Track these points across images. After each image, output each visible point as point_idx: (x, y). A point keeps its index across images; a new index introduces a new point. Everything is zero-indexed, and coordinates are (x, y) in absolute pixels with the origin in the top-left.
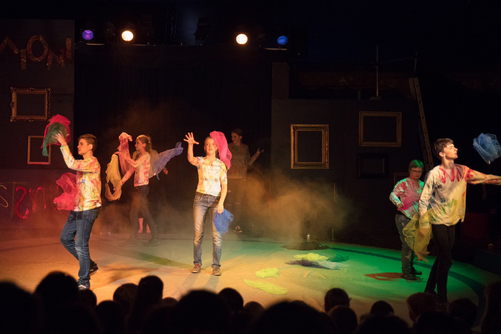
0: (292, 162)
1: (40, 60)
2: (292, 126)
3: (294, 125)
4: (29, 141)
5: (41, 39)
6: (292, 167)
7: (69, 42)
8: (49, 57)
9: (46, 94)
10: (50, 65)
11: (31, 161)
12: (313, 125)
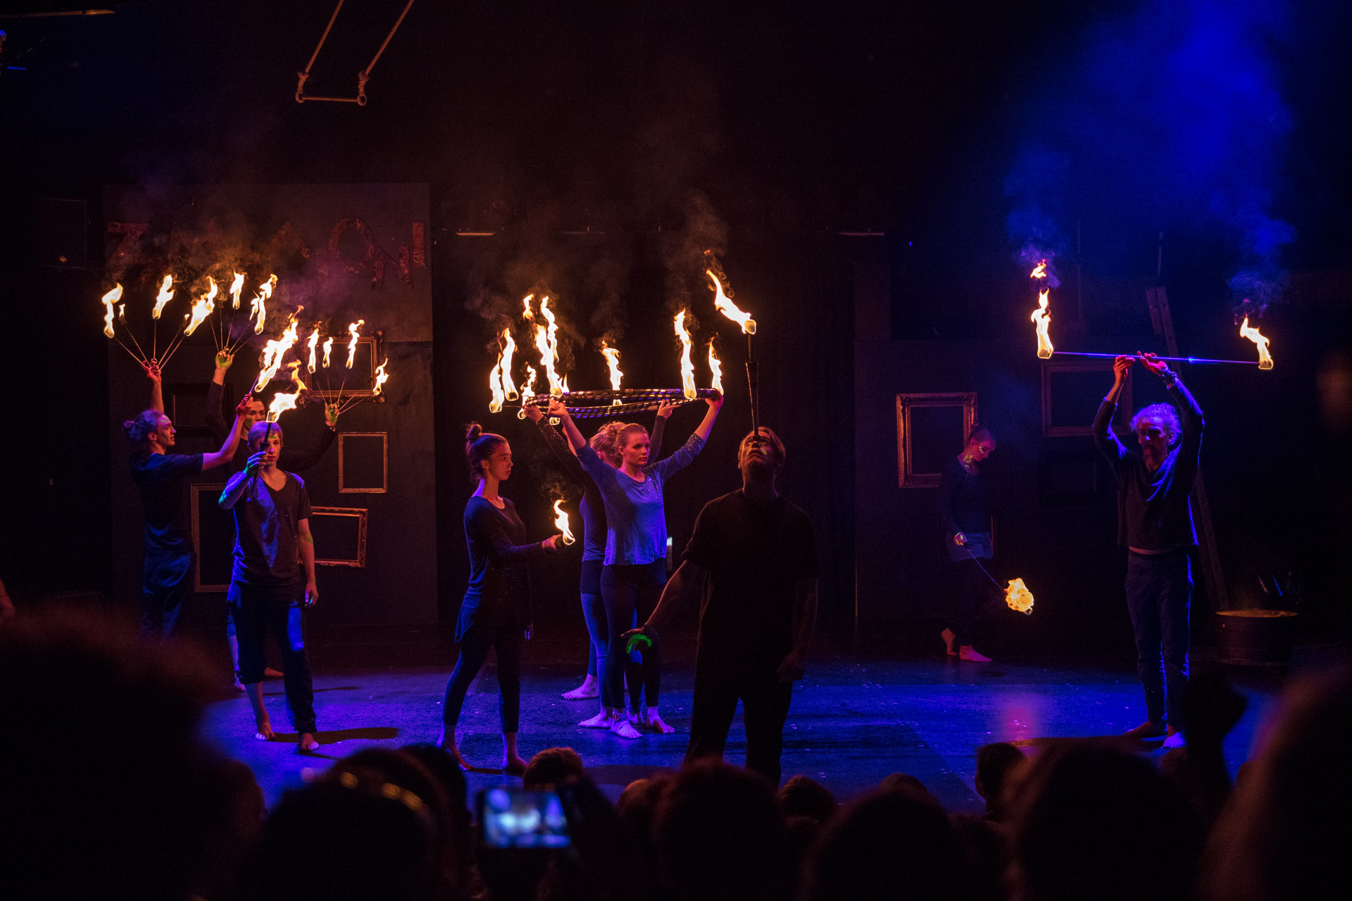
0: (902, 476)
1: (358, 270)
2: (898, 398)
3: (904, 396)
4: (341, 443)
5: (359, 225)
6: (901, 484)
7: (418, 229)
8: (376, 263)
9: (372, 342)
10: (379, 281)
11: (346, 486)
12: (944, 395)
